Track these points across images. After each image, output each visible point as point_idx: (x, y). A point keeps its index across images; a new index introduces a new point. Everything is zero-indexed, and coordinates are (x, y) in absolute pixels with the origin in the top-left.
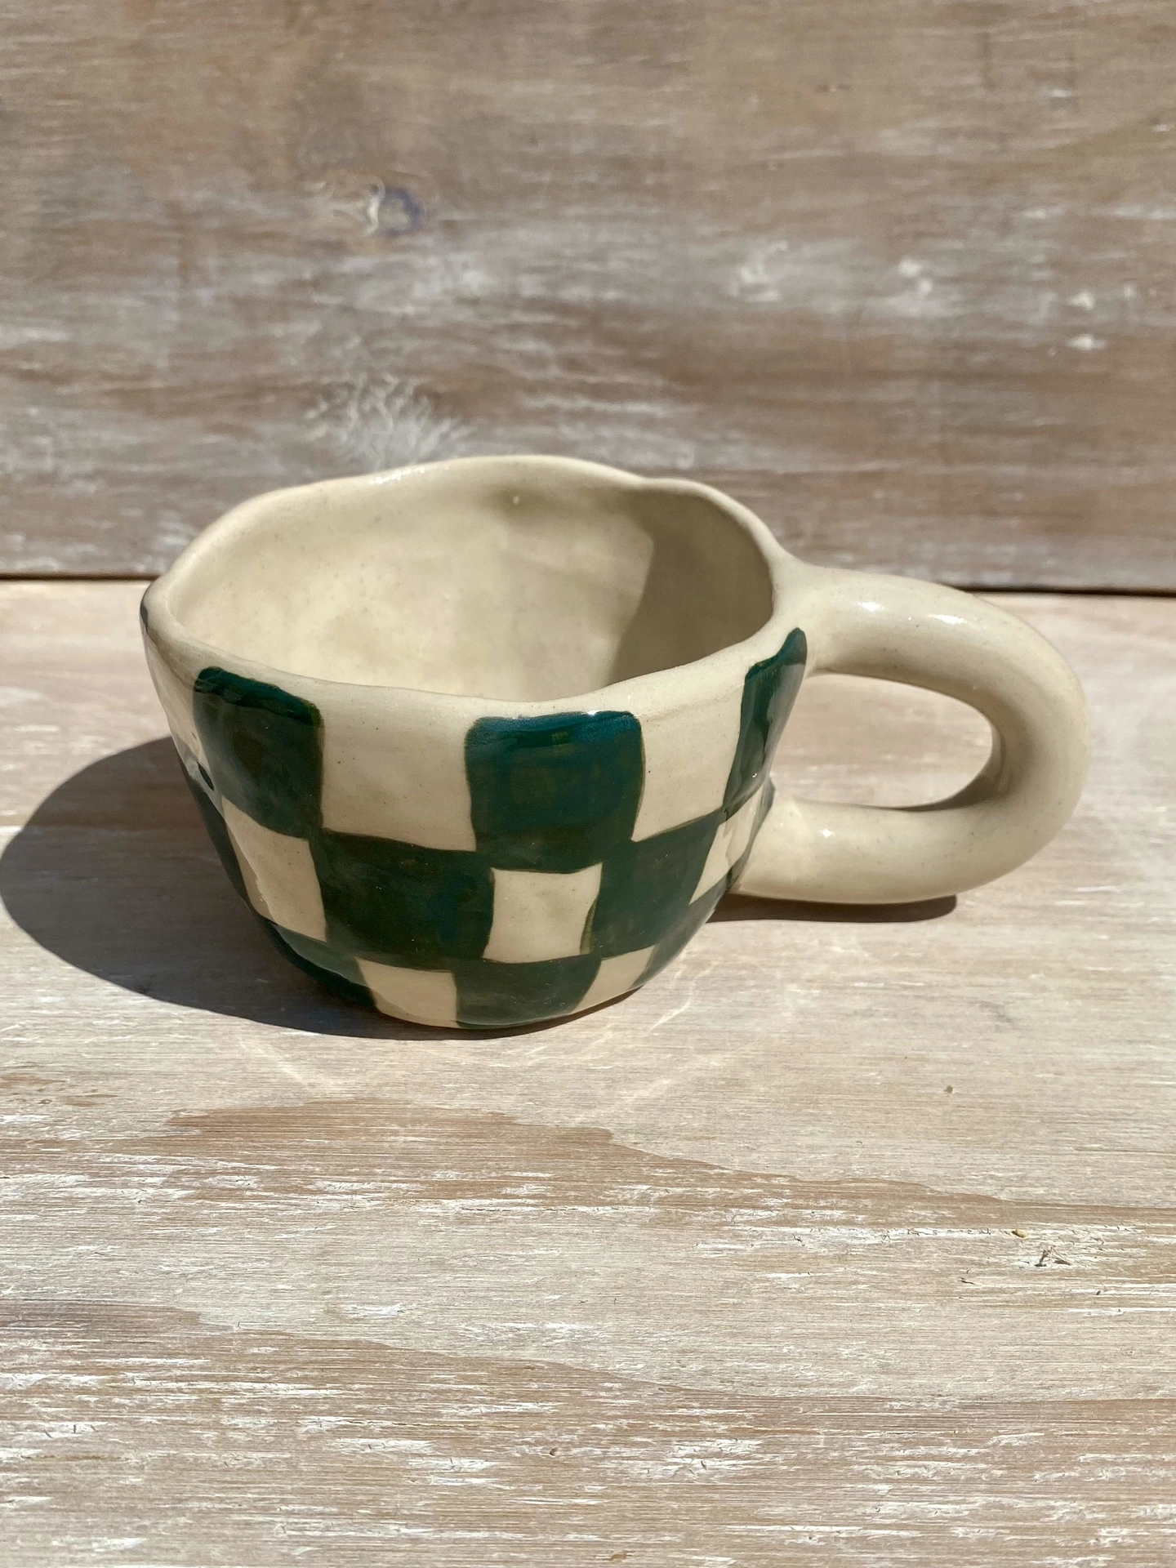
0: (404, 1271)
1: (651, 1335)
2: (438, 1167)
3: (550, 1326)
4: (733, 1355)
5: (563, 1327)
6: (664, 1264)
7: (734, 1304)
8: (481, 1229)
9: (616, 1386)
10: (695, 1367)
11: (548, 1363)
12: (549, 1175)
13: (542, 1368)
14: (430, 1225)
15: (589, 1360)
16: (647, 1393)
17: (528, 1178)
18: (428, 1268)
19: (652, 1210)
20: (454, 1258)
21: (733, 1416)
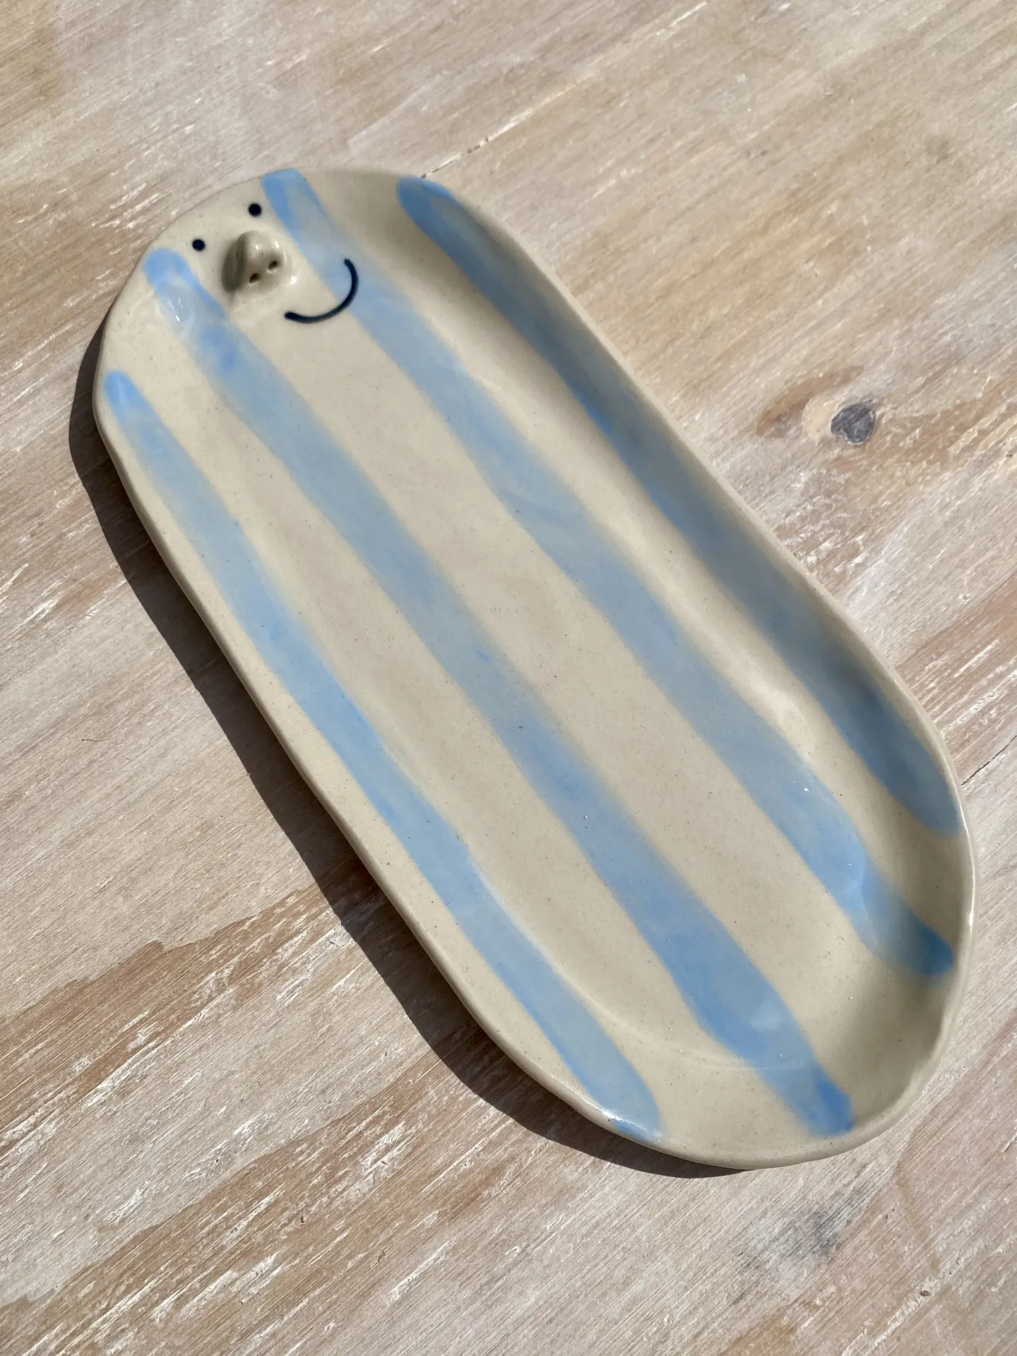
0: (120, 1162)
1: (297, 1093)
2: (72, 1062)
3: (236, 1132)
4: (351, 1071)
5: (244, 1128)
6: (268, 1031)
7: (328, 1030)
8: (139, 1092)
9: (305, 1145)
10: (336, 1098)
11: (255, 1162)
12: (146, 1013)
13: (254, 1168)
14: (105, 1113)
15: (276, 1140)
16: (323, 1138)
17: (134, 1026)
18: (131, 1148)
19: (231, 990)
20: (141, 1127)
21: (379, 1116)
